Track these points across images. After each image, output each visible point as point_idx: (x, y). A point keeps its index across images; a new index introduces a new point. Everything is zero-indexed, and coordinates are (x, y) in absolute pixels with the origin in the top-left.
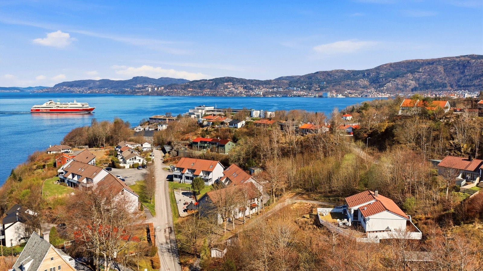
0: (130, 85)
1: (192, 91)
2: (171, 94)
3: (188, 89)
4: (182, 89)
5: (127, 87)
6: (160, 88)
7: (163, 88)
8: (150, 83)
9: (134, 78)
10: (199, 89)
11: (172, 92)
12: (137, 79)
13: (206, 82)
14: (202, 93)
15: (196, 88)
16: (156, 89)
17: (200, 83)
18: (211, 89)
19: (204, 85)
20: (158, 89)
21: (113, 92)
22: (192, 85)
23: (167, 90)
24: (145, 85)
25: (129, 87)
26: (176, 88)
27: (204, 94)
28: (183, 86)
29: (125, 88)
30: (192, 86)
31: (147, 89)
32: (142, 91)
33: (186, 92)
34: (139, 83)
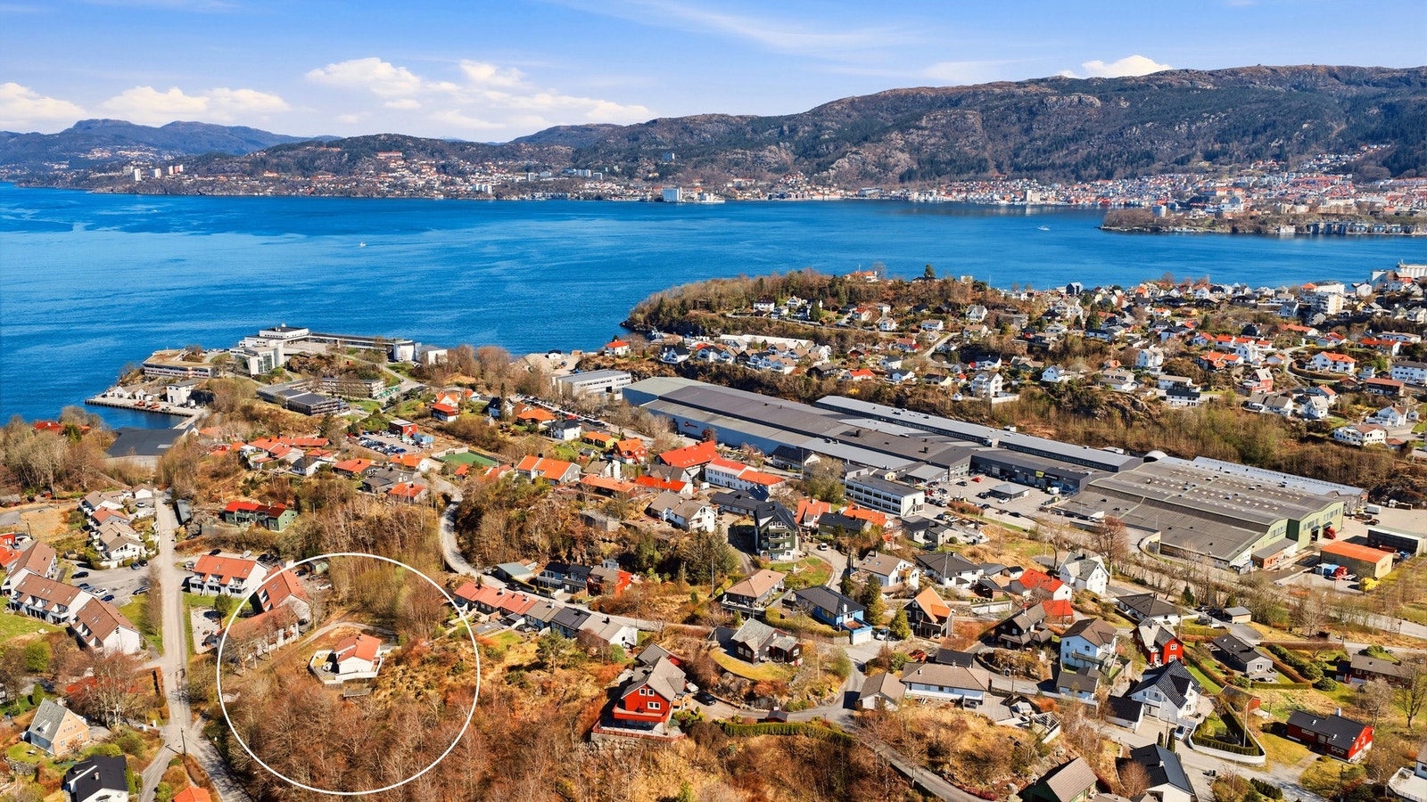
0: (68, 150)
1: (278, 179)
2: (210, 189)
3: (264, 172)
4: (244, 172)
5: (59, 159)
6: (171, 168)
7: (181, 168)
8: (138, 143)
9: (80, 124)
10: (299, 172)
11: (211, 183)
12: (89, 128)
13: (321, 149)
14: (310, 187)
15: (290, 170)
16: (158, 173)
17: (301, 153)
18: (336, 172)
19: (313, 161)
20: (165, 172)
21: (9, 178)
22: (275, 161)
23: (196, 176)
24: (120, 149)
25: (65, 159)
26: (224, 172)
27: (316, 188)
28: (246, 162)
29: (51, 161)
30: (277, 165)
31: (129, 170)
32: (111, 178)
33: (257, 182)
34: (100, 145)
